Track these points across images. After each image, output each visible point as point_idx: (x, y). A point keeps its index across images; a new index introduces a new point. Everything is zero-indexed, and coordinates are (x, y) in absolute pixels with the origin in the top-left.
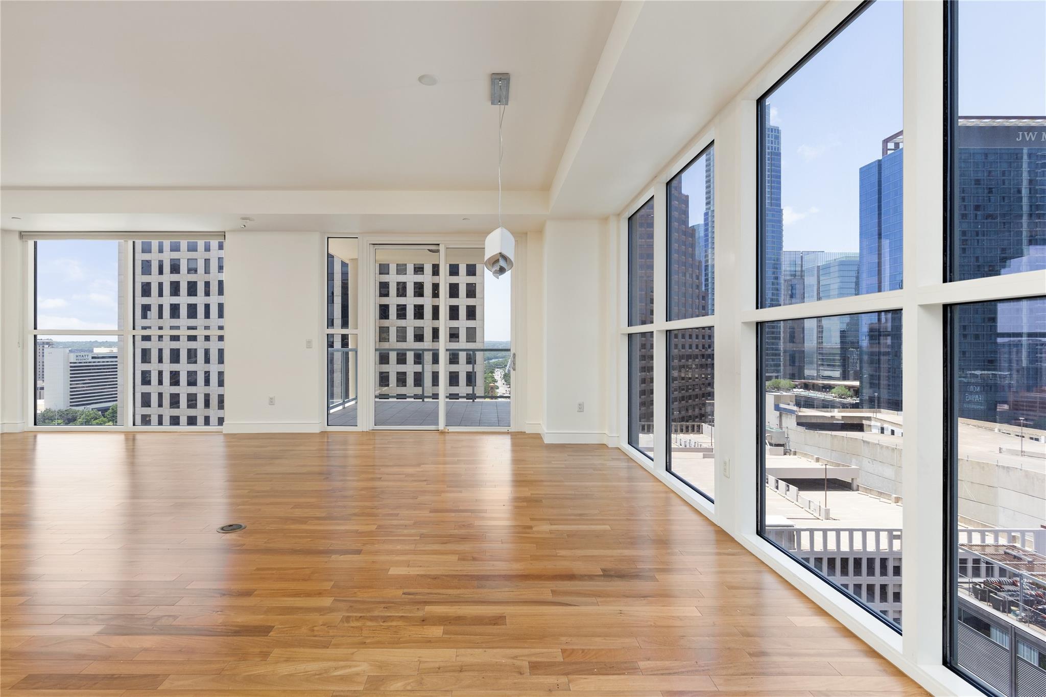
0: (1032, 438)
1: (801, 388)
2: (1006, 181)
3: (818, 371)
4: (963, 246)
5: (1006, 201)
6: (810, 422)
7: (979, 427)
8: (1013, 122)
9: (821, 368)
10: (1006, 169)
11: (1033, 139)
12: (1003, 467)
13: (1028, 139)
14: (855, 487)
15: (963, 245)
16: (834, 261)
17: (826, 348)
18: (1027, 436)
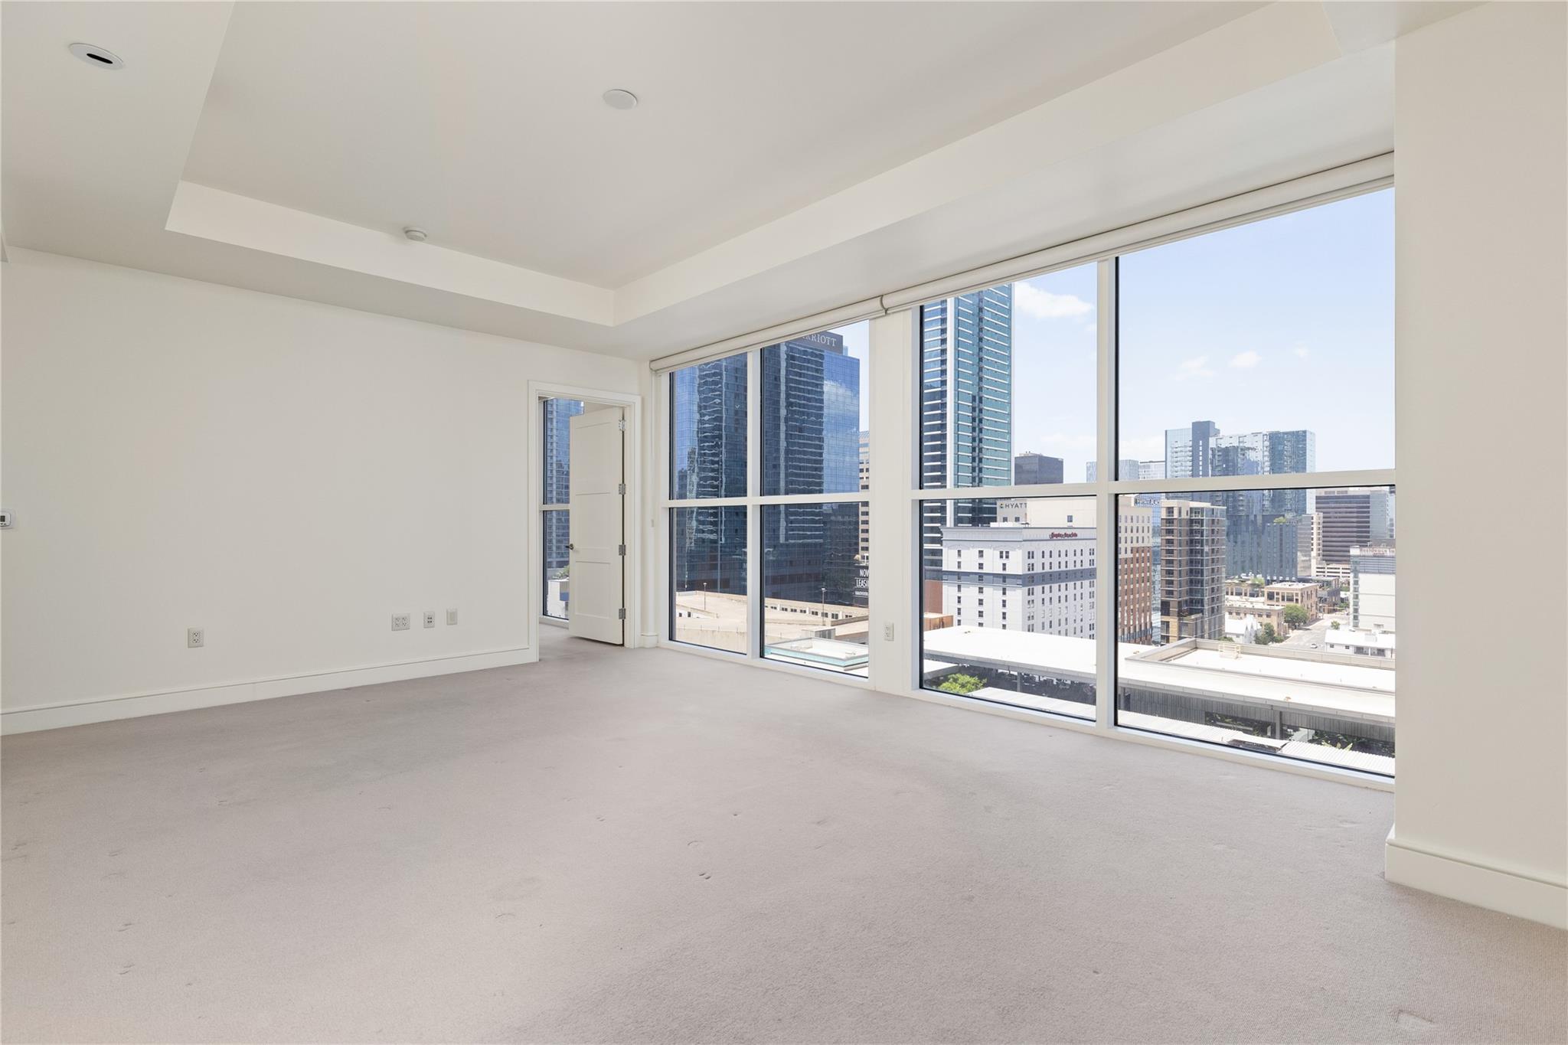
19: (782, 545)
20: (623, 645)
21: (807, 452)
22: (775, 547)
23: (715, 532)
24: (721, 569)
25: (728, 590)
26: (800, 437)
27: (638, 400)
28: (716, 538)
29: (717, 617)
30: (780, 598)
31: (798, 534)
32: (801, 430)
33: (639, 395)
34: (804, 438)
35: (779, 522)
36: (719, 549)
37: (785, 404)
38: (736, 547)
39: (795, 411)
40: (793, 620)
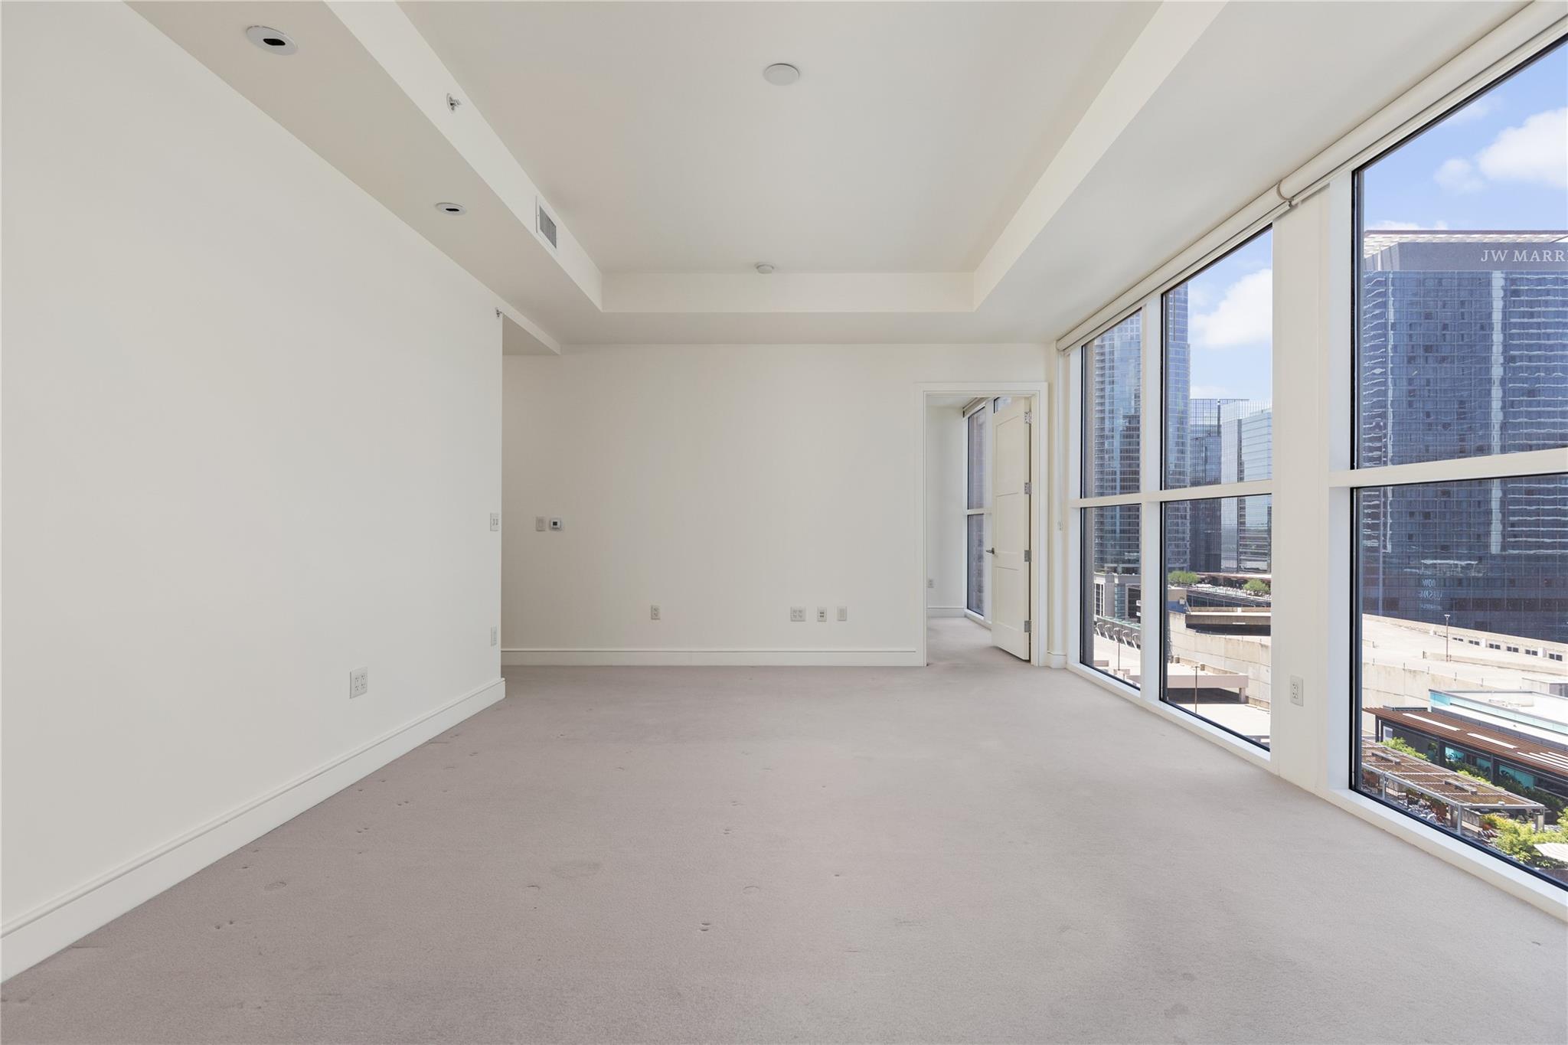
0: (1471, 642)
1: (1208, 583)
2: (1465, 314)
3: (1239, 561)
4: (1409, 399)
5: (1466, 340)
6: (1203, 623)
7: (1412, 629)
8: (1476, 238)
9: (1242, 557)
10: (1467, 299)
11: (1502, 259)
12: (1410, 671)
13: (1495, 260)
14: (1243, 698)
15: (1410, 396)
16: (1260, 413)
17: (1249, 530)
18: (1466, 640)
19: (1494, 557)
20: (1029, 661)
21: (1546, 423)
22: (1480, 559)
23: (1374, 538)
24: (1384, 585)
25: (1396, 612)
26: (1530, 404)
27: (1043, 388)
28: (1376, 545)
29: (1374, 647)
30: (1486, 631)
31: (1526, 541)
32: (1531, 393)
33: (1046, 381)
34: (1538, 404)
35: (1489, 524)
36: (1381, 560)
37: (1501, 360)
38: (1409, 557)
39: (1521, 367)
40: (1508, 663)
